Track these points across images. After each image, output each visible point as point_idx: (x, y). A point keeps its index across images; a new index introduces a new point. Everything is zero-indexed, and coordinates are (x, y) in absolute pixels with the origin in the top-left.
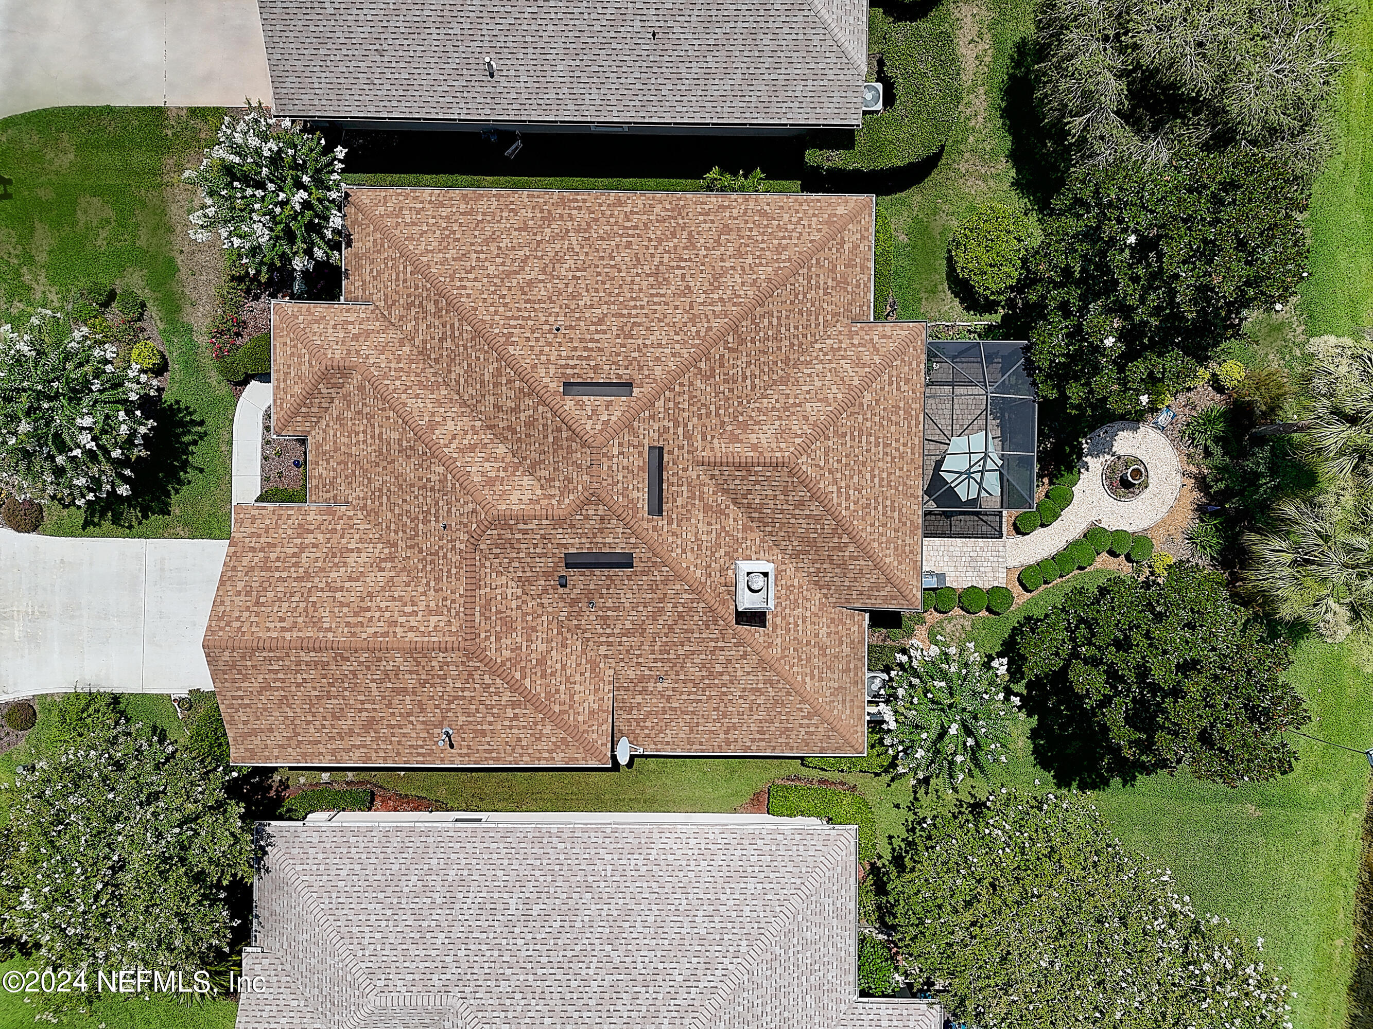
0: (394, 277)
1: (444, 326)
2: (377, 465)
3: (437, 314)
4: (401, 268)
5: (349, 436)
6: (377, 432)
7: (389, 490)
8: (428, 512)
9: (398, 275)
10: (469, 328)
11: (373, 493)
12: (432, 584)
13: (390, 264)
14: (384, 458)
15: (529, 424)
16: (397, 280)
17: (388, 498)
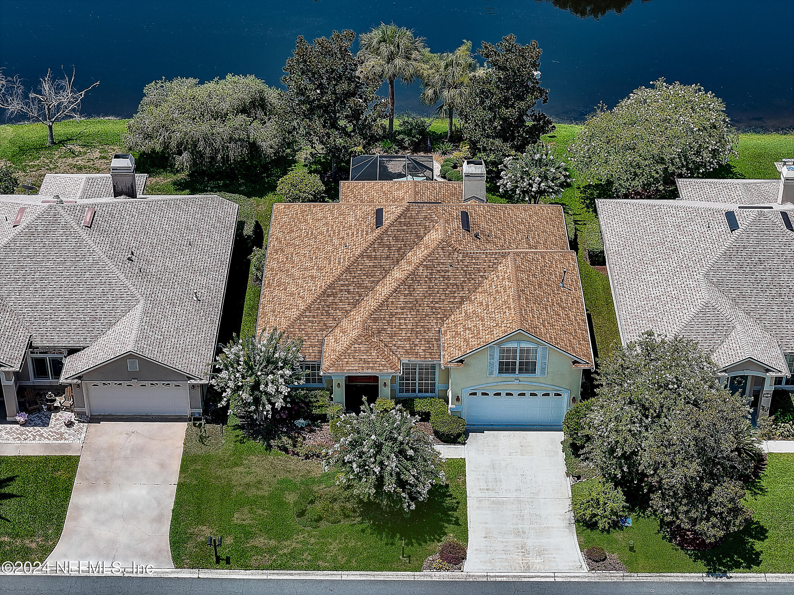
0: (310, 324)
1: (341, 291)
2: (418, 311)
3: (334, 295)
4: (306, 319)
5: (401, 330)
6: (400, 311)
7: (432, 302)
8: (443, 276)
9: (310, 321)
10: (345, 275)
11: (434, 313)
12: (481, 274)
13: (303, 327)
14: (414, 306)
15: (396, 239)
16: (312, 322)
17: (437, 303)
